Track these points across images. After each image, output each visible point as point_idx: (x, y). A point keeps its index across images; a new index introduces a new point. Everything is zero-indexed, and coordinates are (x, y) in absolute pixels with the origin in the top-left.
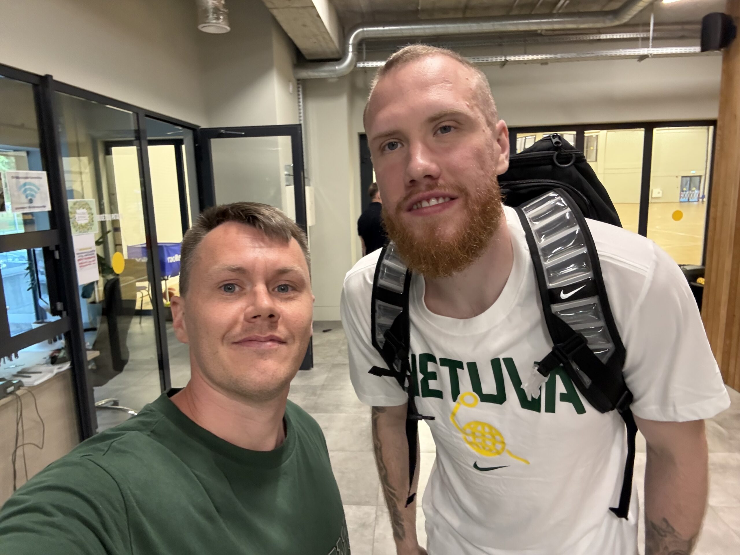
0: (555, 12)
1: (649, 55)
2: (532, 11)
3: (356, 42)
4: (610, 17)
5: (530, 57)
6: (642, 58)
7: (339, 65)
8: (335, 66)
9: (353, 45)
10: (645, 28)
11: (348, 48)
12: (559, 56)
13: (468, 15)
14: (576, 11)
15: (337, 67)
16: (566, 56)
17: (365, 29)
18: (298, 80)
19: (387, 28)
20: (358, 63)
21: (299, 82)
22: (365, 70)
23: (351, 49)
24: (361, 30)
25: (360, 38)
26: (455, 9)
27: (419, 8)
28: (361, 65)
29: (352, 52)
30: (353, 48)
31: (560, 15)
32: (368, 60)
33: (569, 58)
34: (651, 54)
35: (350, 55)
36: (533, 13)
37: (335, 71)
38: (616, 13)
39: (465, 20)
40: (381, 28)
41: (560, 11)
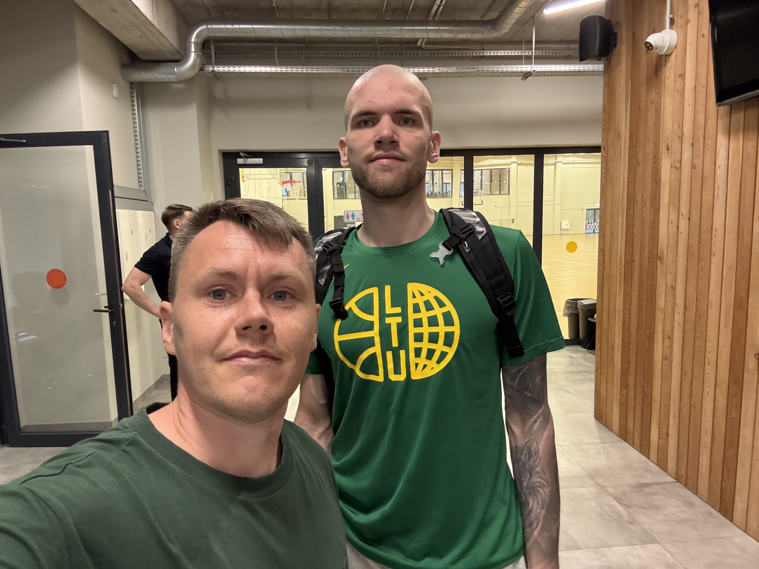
0: (429, 19)
1: (532, 72)
2: (405, 18)
3: (199, 40)
4: (489, 27)
6: (527, 75)
7: (178, 67)
8: (174, 67)
9: (196, 44)
10: (528, 46)
11: (190, 47)
12: (436, 70)
13: (334, 17)
14: (452, 19)
15: (176, 70)
16: (444, 70)
17: (210, 26)
18: (131, 84)
20: (206, 66)
21: (132, 86)
22: (217, 76)
24: (204, 27)
25: (205, 35)
26: (318, 10)
27: (274, 5)
28: (210, 68)
29: (195, 52)
30: (195, 48)
31: (435, 23)
32: (218, 63)
33: (447, 73)
34: (534, 71)
35: (193, 56)
37: (174, 73)
38: (494, 23)
39: (330, 22)
40: (230, 26)
41: (437, 18)
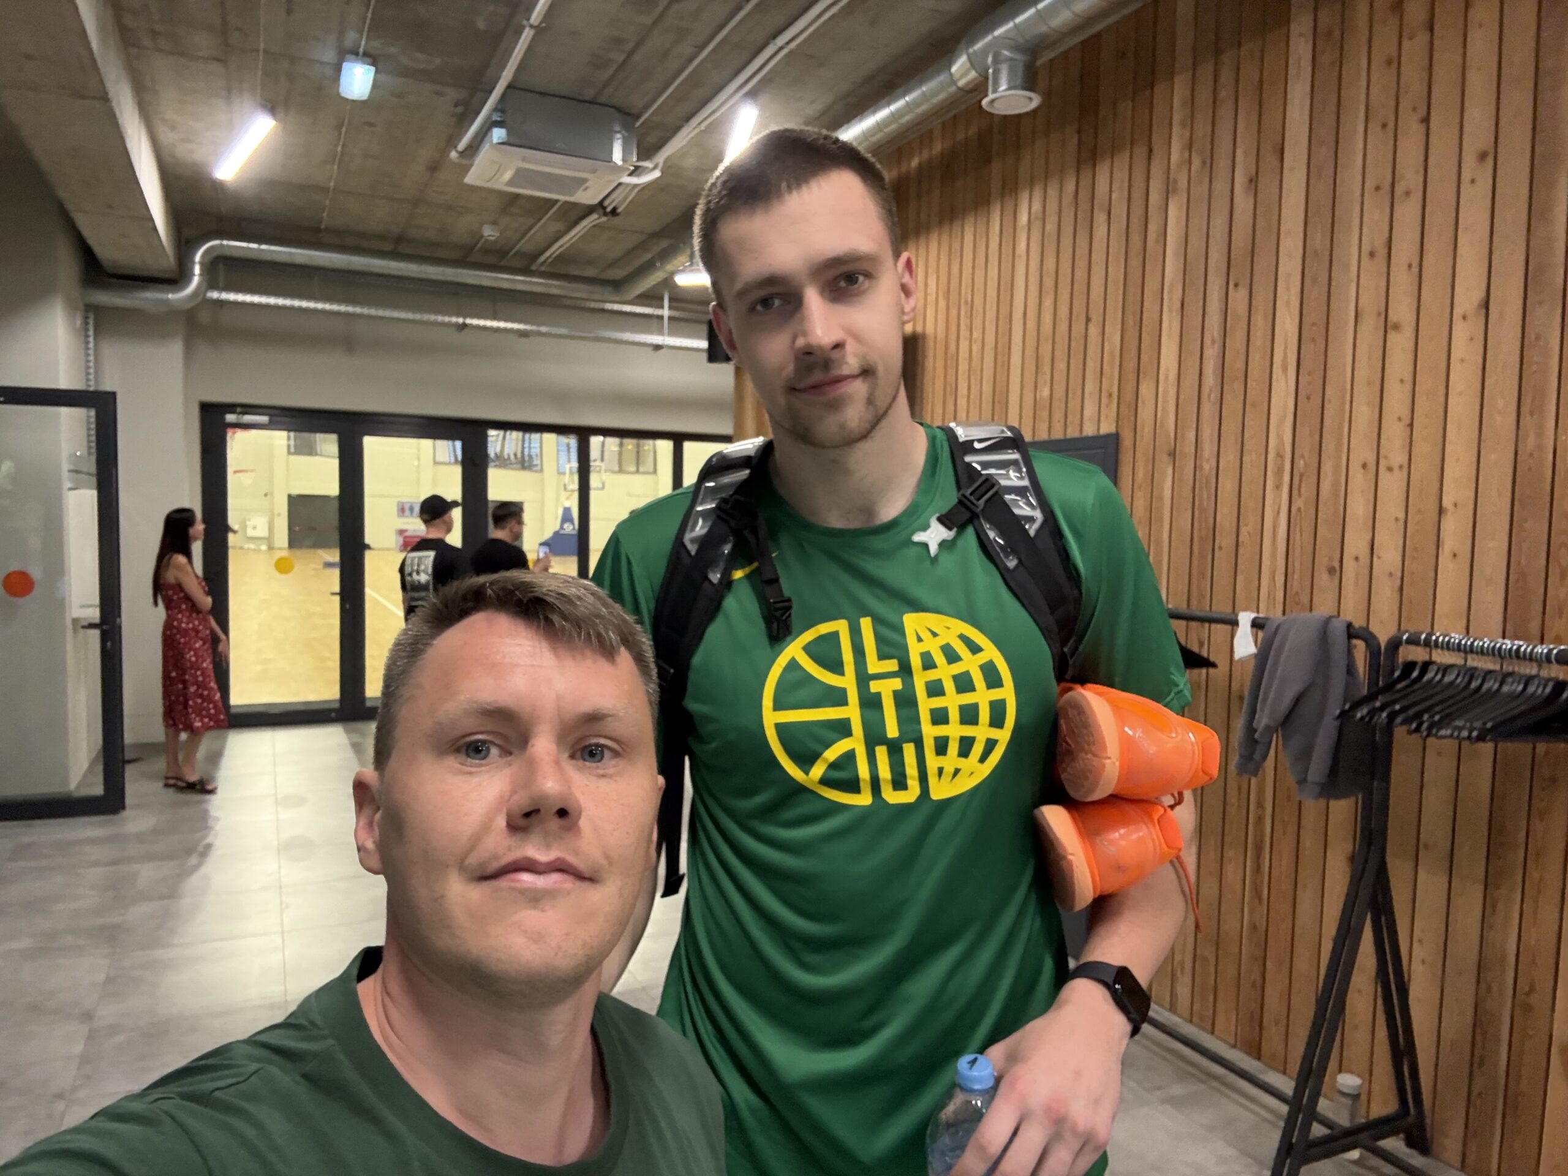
0: (534, 268)
1: (665, 345)
2: (500, 261)
3: (207, 259)
5: (502, 324)
6: (657, 347)
7: (174, 291)
8: (168, 294)
9: (202, 264)
10: (661, 304)
11: (192, 268)
12: (544, 329)
13: (402, 249)
14: (562, 272)
15: (170, 296)
16: (555, 330)
17: (225, 242)
18: (88, 306)
19: (264, 247)
20: (209, 292)
21: (89, 309)
22: (221, 304)
23: (197, 270)
24: (217, 242)
25: (214, 253)
26: (382, 237)
27: (323, 226)
28: (214, 295)
29: (200, 275)
30: (202, 269)
31: (542, 274)
32: (228, 288)
33: (557, 334)
34: (668, 345)
35: (196, 280)
36: (502, 264)
37: (166, 300)
38: (617, 286)
39: (397, 256)
41: (543, 269)
